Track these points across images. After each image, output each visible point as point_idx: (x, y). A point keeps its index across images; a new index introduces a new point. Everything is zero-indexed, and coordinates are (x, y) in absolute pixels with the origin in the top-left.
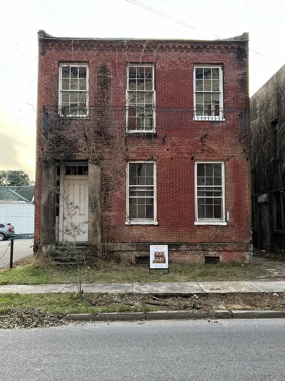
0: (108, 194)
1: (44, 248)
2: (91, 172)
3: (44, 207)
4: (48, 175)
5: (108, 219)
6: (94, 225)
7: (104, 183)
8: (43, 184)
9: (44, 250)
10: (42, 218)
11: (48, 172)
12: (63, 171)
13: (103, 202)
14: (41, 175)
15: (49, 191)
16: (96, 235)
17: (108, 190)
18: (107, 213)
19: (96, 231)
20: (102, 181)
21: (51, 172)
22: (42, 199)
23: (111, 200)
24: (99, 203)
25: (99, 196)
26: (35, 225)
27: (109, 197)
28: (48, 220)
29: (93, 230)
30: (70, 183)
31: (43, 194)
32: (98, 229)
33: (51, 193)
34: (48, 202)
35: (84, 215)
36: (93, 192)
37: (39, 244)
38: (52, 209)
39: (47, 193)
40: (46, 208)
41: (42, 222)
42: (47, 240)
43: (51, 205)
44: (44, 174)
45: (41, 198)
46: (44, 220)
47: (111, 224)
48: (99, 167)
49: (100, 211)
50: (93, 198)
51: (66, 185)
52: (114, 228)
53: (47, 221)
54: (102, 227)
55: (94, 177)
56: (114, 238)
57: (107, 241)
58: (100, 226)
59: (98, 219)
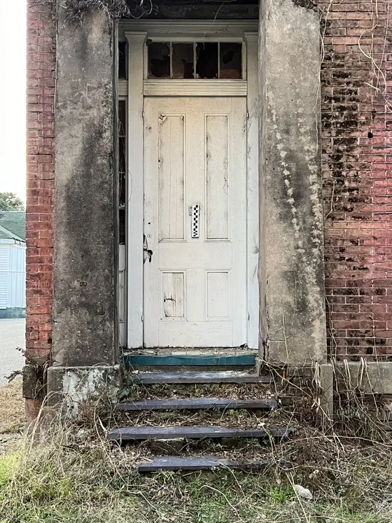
0: (353, 140)
1: (70, 382)
2: (277, 39)
3: (68, 198)
4: (83, 50)
5: (352, 250)
6: (293, 277)
7: (331, 90)
8: (64, 90)
9: (72, 391)
10: (62, 245)
11: (84, 39)
12: (139, 62)
13: (328, 175)
14: (53, 51)
15: (89, 126)
16: (306, 325)
17: (351, 123)
18: (348, 227)
19: (302, 306)
20: (324, 82)
21: (96, 35)
22: (58, 158)
23: (364, 167)
24: (312, 178)
25: (314, 147)
26: (30, 277)
27: (356, 152)
28: (86, 253)
29: (290, 299)
30: (167, 112)
31: (60, 136)
32: (314, 297)
33: (100, 133)
34: (87, 176)
35: (227, 240)
36: (287, 132)
37: (50, 359)
38: (104, 208)
39: (79, 131)
40: (77, 202)
41: (61, 265)
42: (82, 347)
43: (100, 186)
44: (66, 44)
45: (52, 155)
46: (69, 256)
47: (369, 276)
48: (312, 15)
49: (319, 215)
50: (288, 158)
51: (152, 120)
52: (379, 292)
53: (85, 262)
54: (326, 285)
55: (293, 61)
56: (381, 335)
57: (352, 351)
58: (319, 282)
59: (310, 254)
